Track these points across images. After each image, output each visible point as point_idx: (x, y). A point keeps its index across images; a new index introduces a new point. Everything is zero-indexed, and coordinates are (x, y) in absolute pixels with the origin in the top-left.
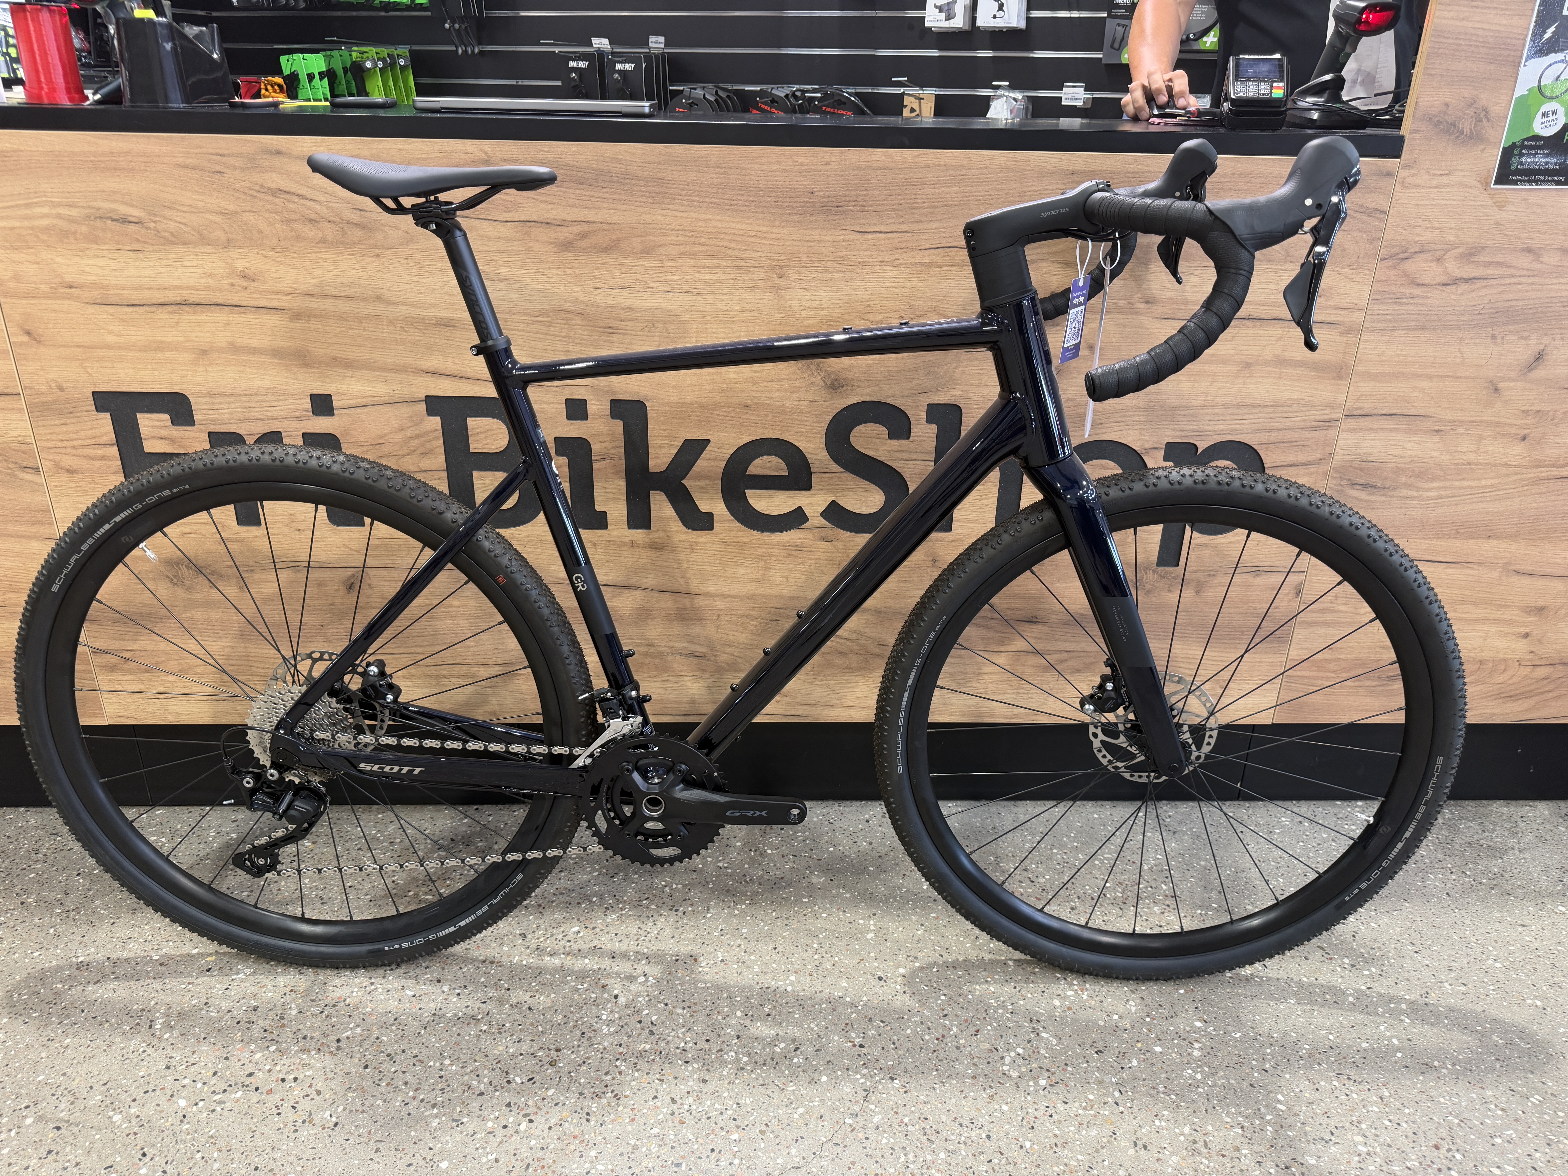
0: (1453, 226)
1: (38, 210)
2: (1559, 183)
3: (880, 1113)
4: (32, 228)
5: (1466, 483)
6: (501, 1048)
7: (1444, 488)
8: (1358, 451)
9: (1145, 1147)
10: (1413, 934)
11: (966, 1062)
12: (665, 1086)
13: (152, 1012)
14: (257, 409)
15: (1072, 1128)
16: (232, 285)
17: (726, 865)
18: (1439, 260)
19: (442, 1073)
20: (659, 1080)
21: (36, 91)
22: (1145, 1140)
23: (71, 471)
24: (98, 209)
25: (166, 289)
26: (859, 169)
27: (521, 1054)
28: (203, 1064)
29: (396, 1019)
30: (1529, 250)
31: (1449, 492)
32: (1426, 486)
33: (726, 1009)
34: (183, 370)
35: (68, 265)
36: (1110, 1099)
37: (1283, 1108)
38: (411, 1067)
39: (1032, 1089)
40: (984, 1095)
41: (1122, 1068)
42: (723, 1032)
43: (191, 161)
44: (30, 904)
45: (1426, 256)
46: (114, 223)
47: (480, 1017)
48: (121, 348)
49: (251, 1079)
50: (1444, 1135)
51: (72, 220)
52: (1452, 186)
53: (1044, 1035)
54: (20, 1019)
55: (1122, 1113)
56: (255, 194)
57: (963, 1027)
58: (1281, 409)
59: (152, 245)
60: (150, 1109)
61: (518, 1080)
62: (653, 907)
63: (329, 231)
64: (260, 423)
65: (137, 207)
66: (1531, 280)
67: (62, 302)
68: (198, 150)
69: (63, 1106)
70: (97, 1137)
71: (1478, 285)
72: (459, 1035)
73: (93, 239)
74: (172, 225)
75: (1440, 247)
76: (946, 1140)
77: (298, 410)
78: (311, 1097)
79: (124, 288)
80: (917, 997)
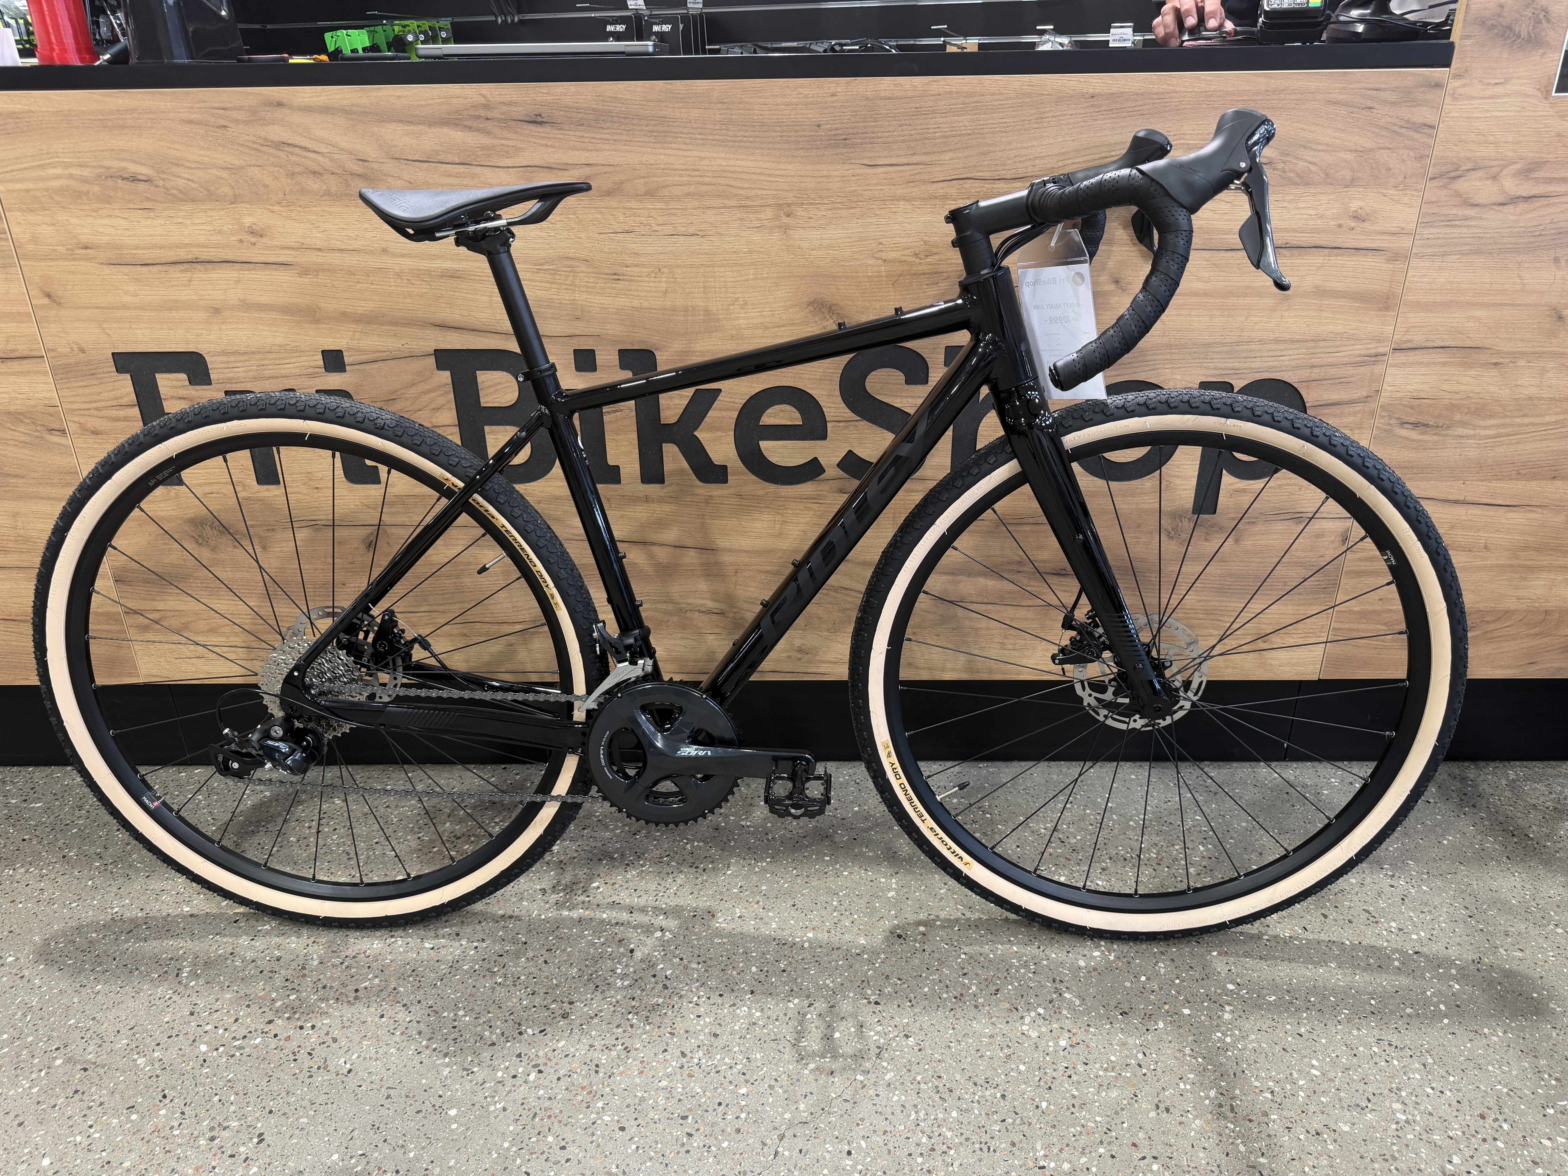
0: (1510, 139)
1: (51, 171)
3: (892, 1070)
4: (47, 190)
5: (1527, 420)
6: (515, 1000)
7: (1504, 425)
8: (1408, 387)
9: (1167, 1110)
10: (1468, 898)
11: (984, 1021)
12: (675, 1040)
13: (180, 961)
14: (270, 367)
15: (1091, 1090)
16: (241, 241)
17: (748, 824)
18: (1494, 178)
19: (456, 1024)
20: (670, 1033)
21: (48, 53)
22: (1168, 1103)
23: (95, 433)
24: (109, 168)
25: (177, 247)
26: (867, 99)
27: (534, 1007)
28: (225, 1011)
29: (413, 971)
31: (1509, 430)
32: (1484, 423)
33: (741, 965)
34: (197, 329)
35: (82, 226)
36: (1133, 1061)
37: (1317, 1073)
38: (425, 1017)
39: (1051, 1049)
40: (1001, 1055)
41: (1148, 1030)
42: (737, 987)
43: (195, 116)
44: (71, 857)
45: (1480, 173)
46: (124, 182)
47: (496, 969)
48: (136, 308)
49: (271, 1026)
50: (1491, 1104)
51: (84, 180)
52: (1508, 95)
53: (1067, 995)
54: (56, 967)
55: (1145, 1075)
56: (259, 147)
57: (983, 986)
58: (1322, 344)
59: (162, 203)
60: (173, 1053)
61: (530, 1031)
62: (673, 864)
63: (333, 183)
64: (274, 381)
65: (145, 165)
67: (79, 263)
68: (201, 105)
69: (91, 1049)
70: (122, 1078)
71: (1538, 204)
72: (474, 987)
73: (106, 199)
74: (180, 182)
75: (1495, 163)
76: (959, 1098)
77: (310, 367)
78: (327, 1044)
79: (137, 247)
80: (937, 956)
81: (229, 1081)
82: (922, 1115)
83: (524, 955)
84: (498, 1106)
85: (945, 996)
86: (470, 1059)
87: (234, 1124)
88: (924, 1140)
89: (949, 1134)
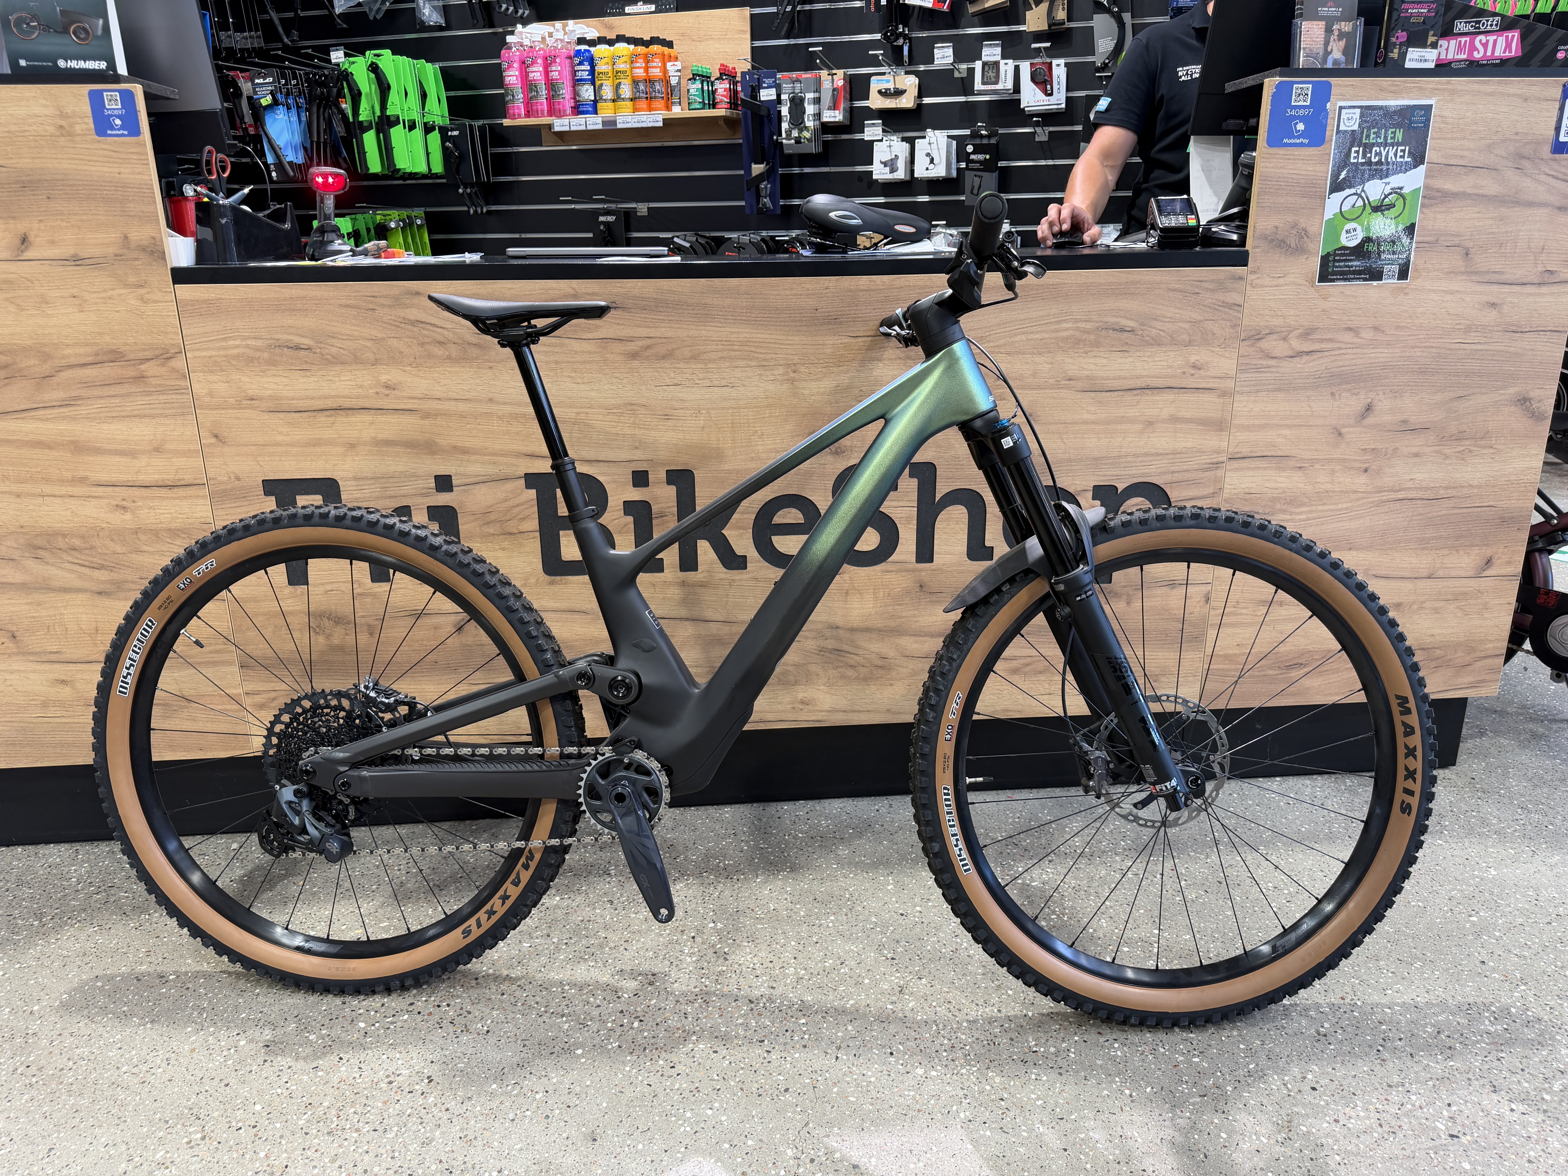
0: (1292, 314)
1: (232, 342)
2: (1365, 280)
4: (226, 356)
5: (1327, 507)
7: (1311, 512)
8: (1242, 485)
14: (392, 489)
16: (377, 393)
18: (1285, 339)
24: (277, 340)
25: (325, 398)
30: (1350, 329)
31: (1314, 515)
32: (1297, 510)
34: (335, 461)
35: (251, 383)
43: (351, 302)
45: (1275, 336)
46: (289, 350)
48: (288, 445)
51: (258, 349)
52: (1287, 285)
56: (399, 324)
58: (1179, 456)
59: (318, 365)
62: (712, 877)
63: (454, 351)
64: (394, 500)
65: (307, 337)
66: (1355, 351)
67: (245, 411)
68: (357, 294)
71: (1316, 357)
73: (272, 363)
74: (334, 350)
75: (1284, 329)
77: (425, 488)
79: (293, 399)
80: (933, 925)
81: (391, 1045)
82: (941, 1026)
83: (607, 946)
84: (614, 1045)
85: (944, 950)
86: (582, 1017)
87: (405, 1072)
88: (946, 1042)
89: (963, 1037)
